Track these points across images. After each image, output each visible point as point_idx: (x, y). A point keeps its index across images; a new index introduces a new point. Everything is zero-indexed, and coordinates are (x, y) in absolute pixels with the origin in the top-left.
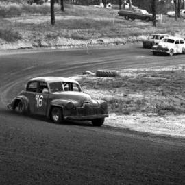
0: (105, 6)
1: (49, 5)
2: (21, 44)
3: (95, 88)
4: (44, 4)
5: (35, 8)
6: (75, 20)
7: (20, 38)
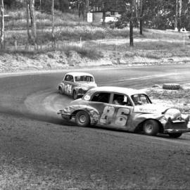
0: (179, 31)
2: (103, 62)
3: (160, 98)
7: (102, 57)
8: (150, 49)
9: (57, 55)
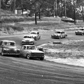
0: (56, 17)
1: (34, 17)
2: (24, 32)
3: (52, 48)
4: (33, 17)
5: (29, 18)
6: (45, 23)
7: (24, 30)
9: (3, 29)
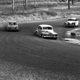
2: (57, 17)
7: (57, 15)
8: (77, 11)
